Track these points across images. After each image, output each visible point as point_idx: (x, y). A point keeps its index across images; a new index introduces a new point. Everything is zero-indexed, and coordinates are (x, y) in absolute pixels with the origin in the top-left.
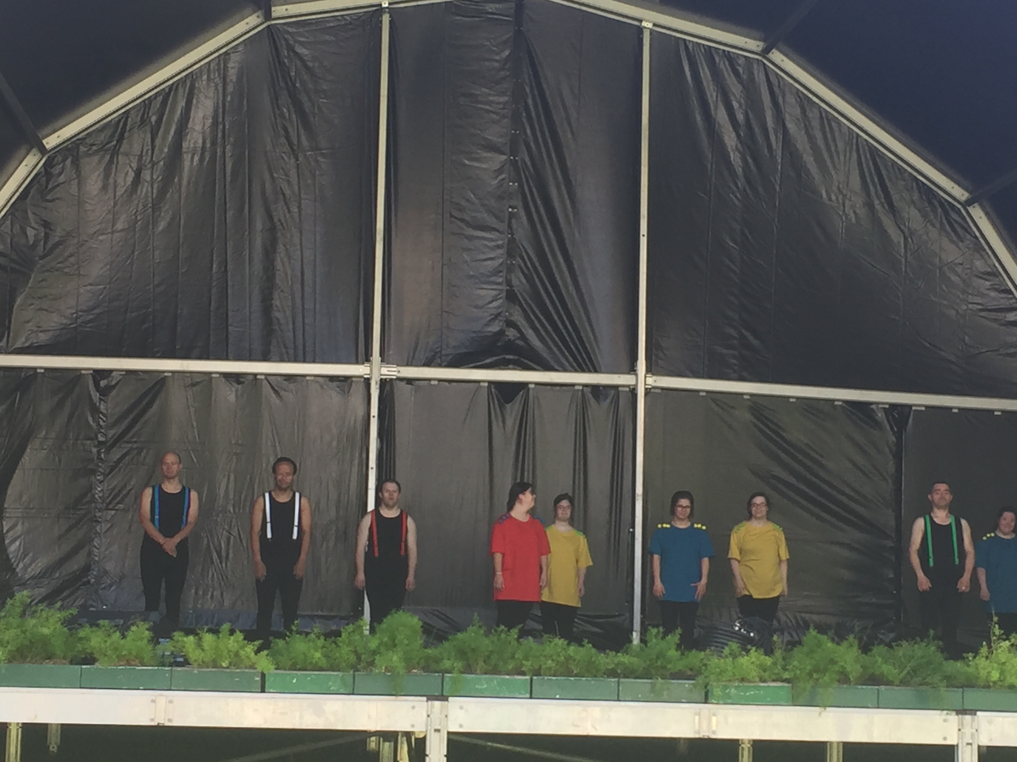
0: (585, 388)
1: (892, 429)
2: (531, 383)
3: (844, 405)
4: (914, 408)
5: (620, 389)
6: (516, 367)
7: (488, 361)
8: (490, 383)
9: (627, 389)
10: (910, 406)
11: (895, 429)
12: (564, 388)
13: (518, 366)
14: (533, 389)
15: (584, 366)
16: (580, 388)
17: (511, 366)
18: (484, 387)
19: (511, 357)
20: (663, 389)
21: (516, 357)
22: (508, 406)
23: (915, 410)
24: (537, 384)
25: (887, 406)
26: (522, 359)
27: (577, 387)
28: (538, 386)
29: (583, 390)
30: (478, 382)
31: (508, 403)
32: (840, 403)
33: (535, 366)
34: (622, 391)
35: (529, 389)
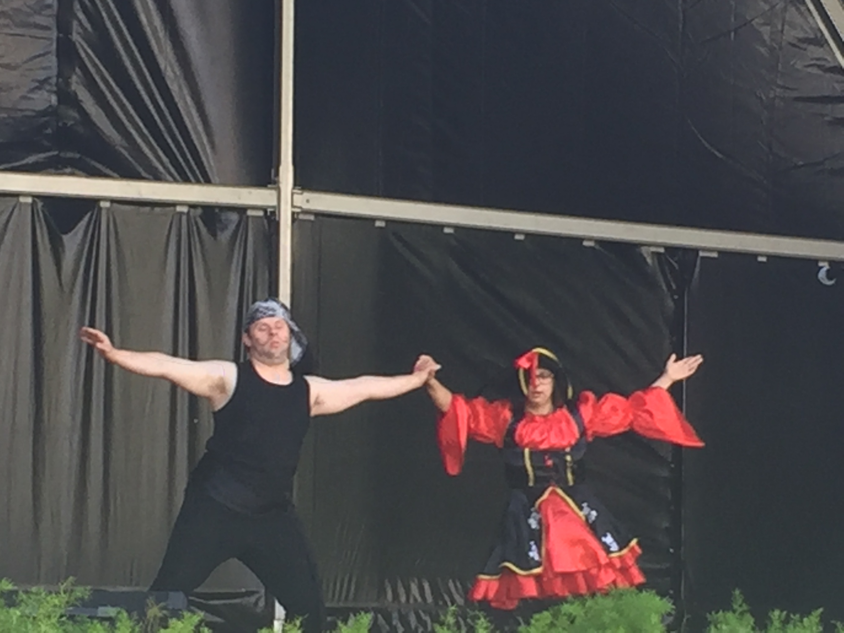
0: (192, 210)
1: (669, 286)
2: (105, 199)
3: (597, 247)
4: (701, 254)
5: (250, 213)
6: (77, 172)
7: (31, 159)
8: (36, 197)
9: (261, 213)
10: (695, 251)
11: (674, 287)
12: (157, 210)
13: (81, 169)
14: (108, 209)
15: (189, 174)
16: (185, 209)
17: (68, 170)
18: (26, 204)
19: (70, 155)
20: (318, 214)
21: (78, 156)
22: (65, 238)
23: (703, 258)
24: (113, 201)
25: (662, 250)
26: (88, 160)
27: (179, 209)
28: (115, 205)
29: (188, 213)
30: (16, 195)
31: (66, 233)
32: (591, 244)
33: (108, 171)
34: (253, 217)
35: (100, 209)
